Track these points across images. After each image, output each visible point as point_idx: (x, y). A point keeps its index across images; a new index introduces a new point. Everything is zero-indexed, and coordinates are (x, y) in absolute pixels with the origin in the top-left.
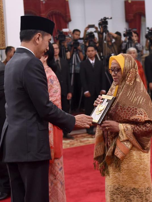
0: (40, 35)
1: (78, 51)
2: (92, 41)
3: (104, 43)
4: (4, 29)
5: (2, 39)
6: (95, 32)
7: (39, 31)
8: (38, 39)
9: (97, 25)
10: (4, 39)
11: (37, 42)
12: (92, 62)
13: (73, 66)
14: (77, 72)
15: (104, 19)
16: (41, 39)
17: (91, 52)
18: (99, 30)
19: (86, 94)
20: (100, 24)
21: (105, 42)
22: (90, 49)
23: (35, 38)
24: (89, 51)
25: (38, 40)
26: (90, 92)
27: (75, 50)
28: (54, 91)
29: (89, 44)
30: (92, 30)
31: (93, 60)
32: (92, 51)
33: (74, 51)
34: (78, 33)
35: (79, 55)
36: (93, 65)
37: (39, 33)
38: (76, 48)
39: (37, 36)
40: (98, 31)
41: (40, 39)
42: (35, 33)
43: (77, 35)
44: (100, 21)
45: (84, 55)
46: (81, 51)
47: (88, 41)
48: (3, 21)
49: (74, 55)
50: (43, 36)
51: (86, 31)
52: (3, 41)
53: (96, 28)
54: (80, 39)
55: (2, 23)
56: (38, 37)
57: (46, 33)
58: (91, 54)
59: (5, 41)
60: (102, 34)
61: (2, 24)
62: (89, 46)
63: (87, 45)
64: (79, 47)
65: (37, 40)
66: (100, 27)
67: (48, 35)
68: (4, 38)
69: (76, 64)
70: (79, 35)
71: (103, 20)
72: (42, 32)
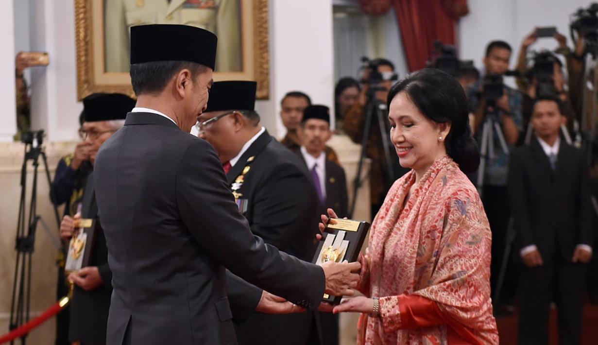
0: (186, 74)
1: (501, 114)
2: (545, 81)
3: (587, 89)
4: (267, 33)
5: (261, 67)
6: (558, 51)
7: (183, 63)
8: (183, 84)
9: (564, 30)
10: (265, 66)
11: (182, 92)
12: (551, 150)
13: (482, 162)
14: (493, 182)
15: (589, 11)
16: (189, 84)
17: (546, 119)
18: (570, 44)
19: (529, 255)
20: (574, 27)
21: (590, 85)
22: (544, 106)
23: (175, 82)
24: (540, 115)
25: (182, 87)
26: (539, 249)
27: (490, 109)
28: (470, 239)
29: (538, 89)
30: (549, 44)
31: (551, 145)
32: (550, 114)
33: (486, 114)
34: (502, 53)
35: (502, 126)
36: (553, 160)
37: (185, 70)
38: (492, 103)
39: (181, 76)
40: (568, 49)
41: (186, 83)
42: (175, 70)
43: (498, 59)
44: (575, 18)
45: (521, 128)
46: (510, 114)
47: (535, 81)
48: (265, 9)
49: (487, 128)
50: (194, 76)
51: (525, 48)
52: (261, 73)
53: (562, 39)
54: (509, 73)
55: (263, 13)
56: (184, 79)
57: (201, 67)
58: (545, 126)
59: (267, 74)
60: (581, 59)
61: (263, 18)
62: (541, 97)
63: (532, 93)
64: (504, 101)
65: (179, 87)
66: (576, 35)
67: (205, 71)
68: (267, 62)
69: (492, 155)
70: (507, 61)
71: (587, 14)
72: (191, 64)
